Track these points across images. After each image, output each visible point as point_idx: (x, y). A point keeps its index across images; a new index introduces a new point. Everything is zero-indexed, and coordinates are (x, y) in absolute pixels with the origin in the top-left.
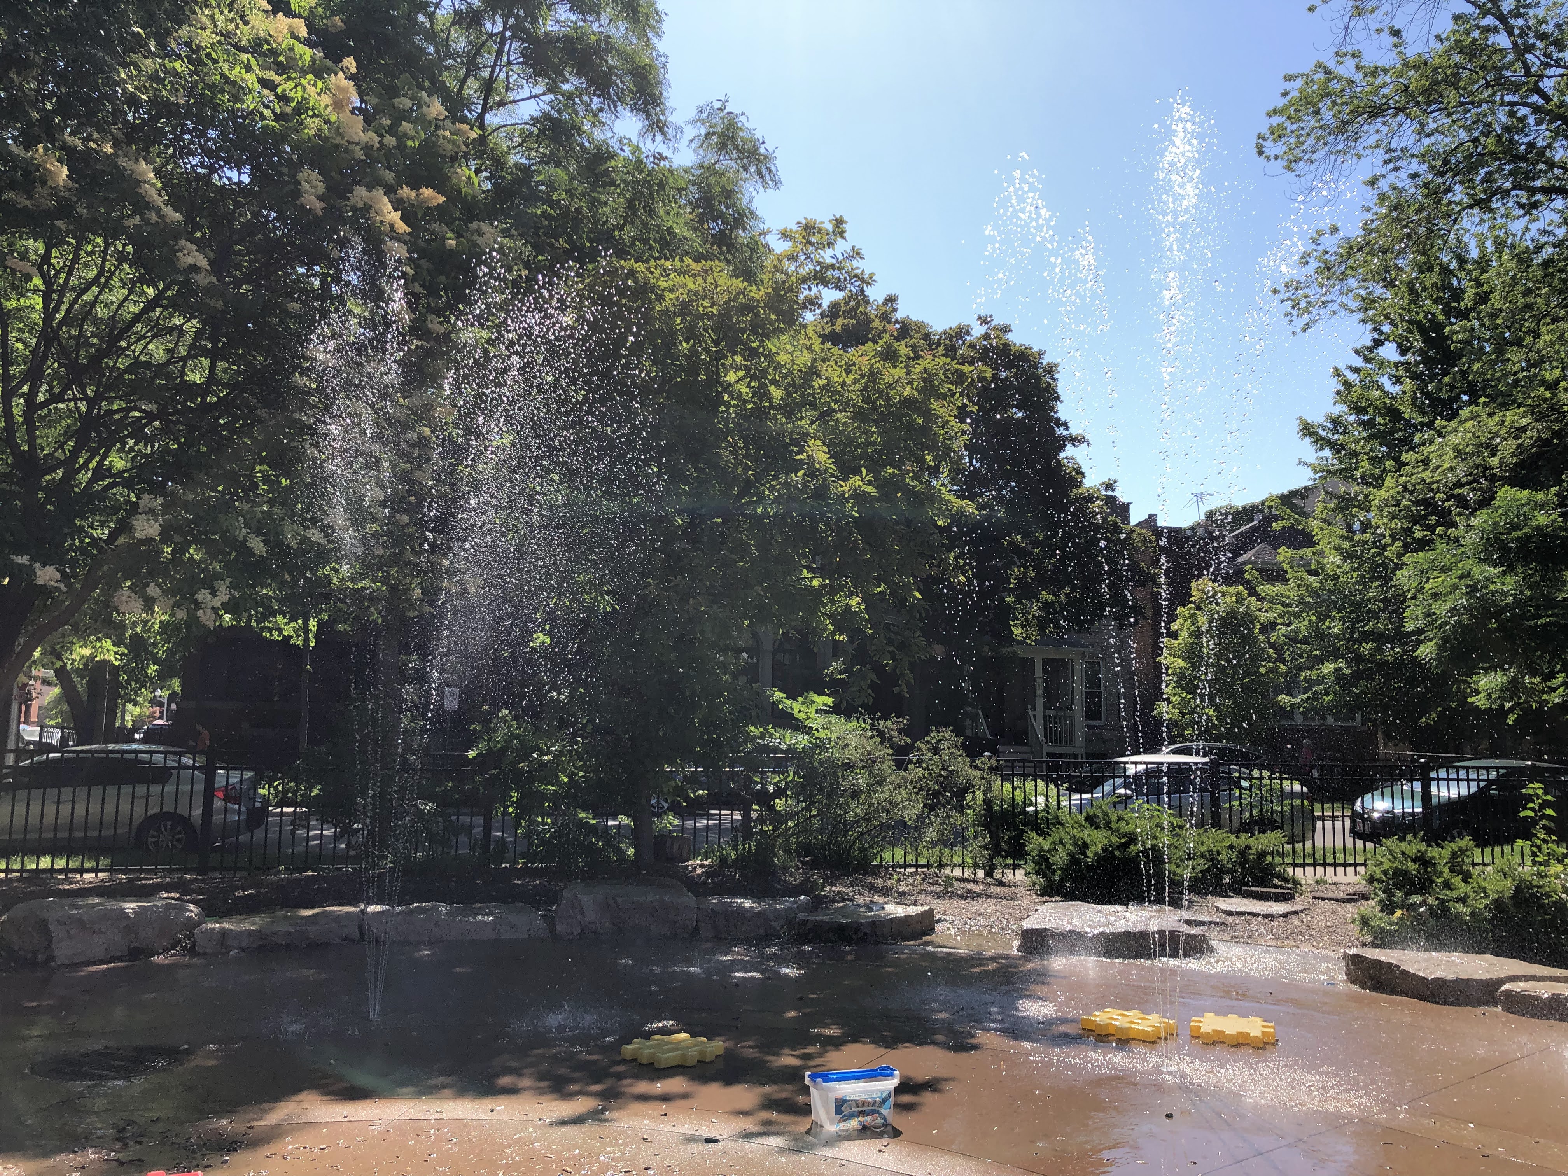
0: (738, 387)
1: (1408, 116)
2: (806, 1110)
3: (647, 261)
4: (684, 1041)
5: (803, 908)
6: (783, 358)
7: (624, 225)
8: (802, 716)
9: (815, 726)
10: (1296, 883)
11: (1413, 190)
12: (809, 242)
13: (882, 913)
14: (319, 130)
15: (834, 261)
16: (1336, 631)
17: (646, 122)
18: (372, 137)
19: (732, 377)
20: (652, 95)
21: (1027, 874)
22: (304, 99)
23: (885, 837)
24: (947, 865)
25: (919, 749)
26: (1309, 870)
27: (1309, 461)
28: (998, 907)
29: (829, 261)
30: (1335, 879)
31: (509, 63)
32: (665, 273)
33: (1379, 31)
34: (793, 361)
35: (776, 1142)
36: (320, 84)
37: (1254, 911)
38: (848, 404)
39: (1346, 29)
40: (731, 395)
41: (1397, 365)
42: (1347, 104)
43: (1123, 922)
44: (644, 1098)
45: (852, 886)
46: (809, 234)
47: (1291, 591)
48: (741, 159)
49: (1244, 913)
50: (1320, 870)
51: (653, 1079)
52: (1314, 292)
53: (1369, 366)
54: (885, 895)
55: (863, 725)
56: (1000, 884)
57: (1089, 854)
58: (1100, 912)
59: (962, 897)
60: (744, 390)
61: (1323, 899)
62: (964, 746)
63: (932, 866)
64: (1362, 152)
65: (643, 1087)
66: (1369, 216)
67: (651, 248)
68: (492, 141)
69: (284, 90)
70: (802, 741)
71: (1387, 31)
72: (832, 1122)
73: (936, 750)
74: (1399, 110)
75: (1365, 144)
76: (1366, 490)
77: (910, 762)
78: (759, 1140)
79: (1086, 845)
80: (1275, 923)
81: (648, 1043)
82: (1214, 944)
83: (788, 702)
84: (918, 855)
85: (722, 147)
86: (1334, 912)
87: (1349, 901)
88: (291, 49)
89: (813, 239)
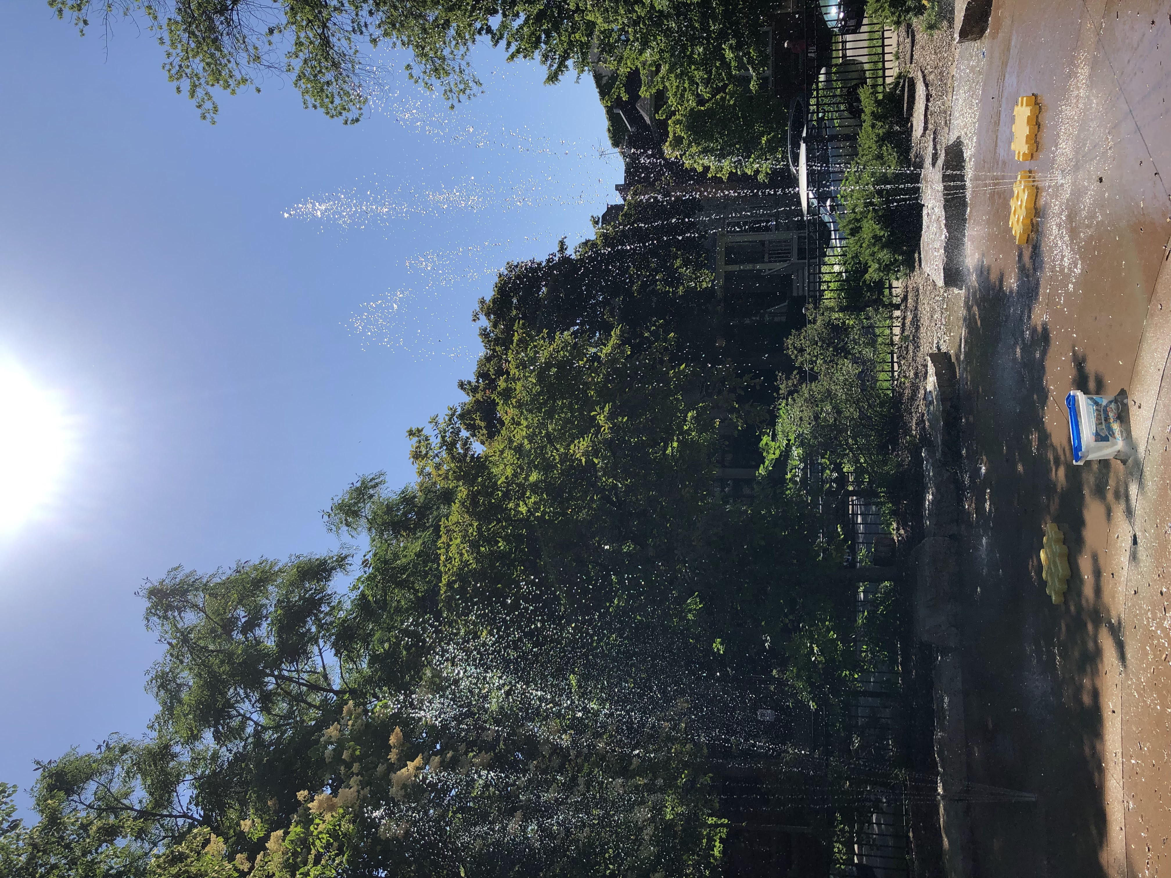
0: (530, 505)
1: (328, 20)
2: (1105, 464)
3: (441, 572)
4: (1046, 554)
5: (931, 453)
6: (509, 472)
7: (415, 590)
8: (778, 452)
9: (785, 442)
10: (899, 76)
11: (381, 13)
12: (426, 454)
13: (934, 394)
14: (349, 822)
15: (439, 436)
16: (701, 50)
17: (338, 570)
18: (353, 781)
19: (523, 509)
20: (320, 565)
21: (897, 279)
22: (328, 833)
23: (871, 387)
24: (891, 338)
25: (802, 363)
26: (887, 65)
27: (577, 76)
28: (925, 302)
29: (439, 439)
30: (895, 45)
31: (297, 671)
32: (449, 559)
33: (270, 43)
34: (511, 464)
35: (1133, 489)
36: (317, 821)
37: (923, 109)
38: (543, 424)
39: (269, 67)
40: (537, 510)
41: (505, 15)
42: (320, 63)
43: (936, 210)
44: (1098, 591)
45: (911, 413)
46: (420, 456)
47: (672, 84)
48: (364, 500)
49: (926, 115)
50: (887, 57)
51: (1081, 581)
52: (453, 78)
53: (505, 36)
54: (918, 388)
55: (783, 405)
56: (905, 299)
57: (882, 233)
58: (928, 227)
59: (918, 328)
60: (532, 500)
61: (912, 55)
62: (799, 329)
63: (892, 351)
64: (353, 50)
65: (1088, 591)
66: (399, 43)
67: (430, 569)
68: (352, 685)
69: (321, 847)
70: (796, 452)
71: (270, 38)
72: (1115, 444)
73: (801, 350)
74: (325, 26)
75: (348, 48)
76: (597, 33)
77: (812, 369)
78: (1133, 501)
79: (875, 237)
80: (933, 93)
81: (1050, 583)
82: (952, 139)
83: (767, 463)
84: (884, 361)
85: (356, 514)
86: (923, 48)
87: (913, 36)
88: (292, 841)
89: (424, 452)
